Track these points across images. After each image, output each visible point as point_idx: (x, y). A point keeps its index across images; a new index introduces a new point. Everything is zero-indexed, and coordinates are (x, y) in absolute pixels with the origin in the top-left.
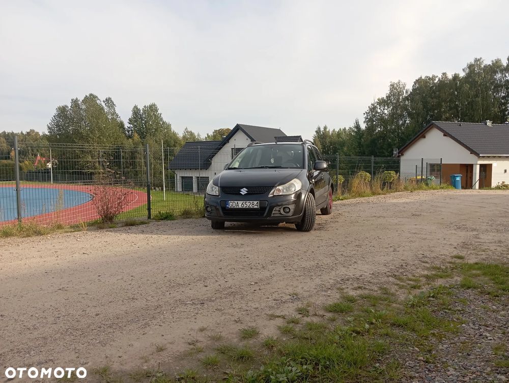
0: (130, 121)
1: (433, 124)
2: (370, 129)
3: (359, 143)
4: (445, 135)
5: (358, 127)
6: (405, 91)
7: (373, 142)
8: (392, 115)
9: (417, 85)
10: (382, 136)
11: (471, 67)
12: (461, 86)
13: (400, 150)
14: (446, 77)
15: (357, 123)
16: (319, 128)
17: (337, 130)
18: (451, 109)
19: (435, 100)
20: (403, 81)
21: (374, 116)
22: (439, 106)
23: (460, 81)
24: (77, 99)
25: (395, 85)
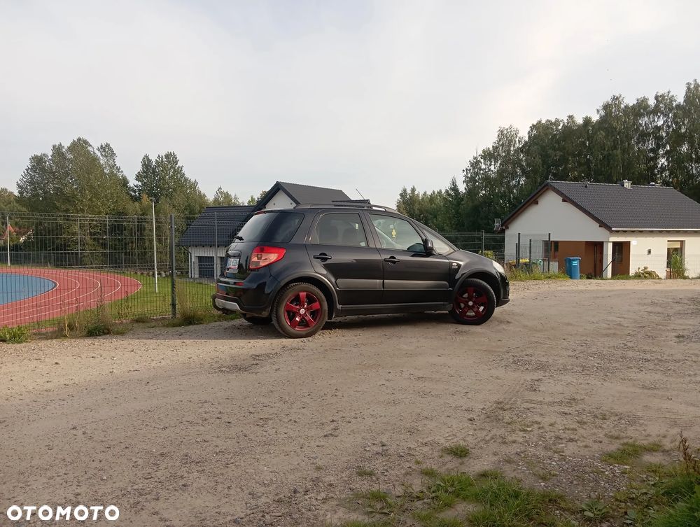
0: (138, 178)
1: (547, 184)
2: (472, 192)
3: (457, 212)
4: (564, 201)
5: (455, 188)
6: (517, 139)
7: (476, 209)
8: (500, 173)
9: (535, 132)
10: (488, 201)
11: (606, 107)
12: (594, 133)
13: (503, 221)
14: (573, 122)
15: (454, 183)
16: (405, 190)
17: (429, 193)
18: (580, 164)
19: (559, 153)
20: (515, 126)
21: (477, 174)
22: (564, 160)
23: (593, 127)
24: (61, 145)
25: (505, 132)
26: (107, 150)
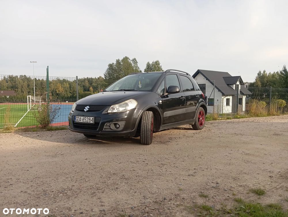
0: (145, 70)
15: (285, 68)
16: (260, 72)
17: (272, 73)
24: (119, 59)
26: (134, 60)
